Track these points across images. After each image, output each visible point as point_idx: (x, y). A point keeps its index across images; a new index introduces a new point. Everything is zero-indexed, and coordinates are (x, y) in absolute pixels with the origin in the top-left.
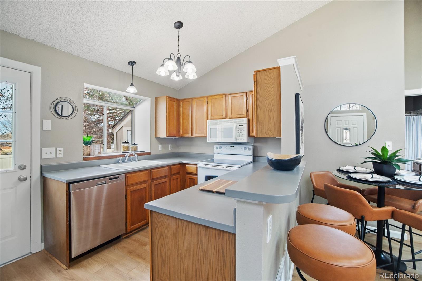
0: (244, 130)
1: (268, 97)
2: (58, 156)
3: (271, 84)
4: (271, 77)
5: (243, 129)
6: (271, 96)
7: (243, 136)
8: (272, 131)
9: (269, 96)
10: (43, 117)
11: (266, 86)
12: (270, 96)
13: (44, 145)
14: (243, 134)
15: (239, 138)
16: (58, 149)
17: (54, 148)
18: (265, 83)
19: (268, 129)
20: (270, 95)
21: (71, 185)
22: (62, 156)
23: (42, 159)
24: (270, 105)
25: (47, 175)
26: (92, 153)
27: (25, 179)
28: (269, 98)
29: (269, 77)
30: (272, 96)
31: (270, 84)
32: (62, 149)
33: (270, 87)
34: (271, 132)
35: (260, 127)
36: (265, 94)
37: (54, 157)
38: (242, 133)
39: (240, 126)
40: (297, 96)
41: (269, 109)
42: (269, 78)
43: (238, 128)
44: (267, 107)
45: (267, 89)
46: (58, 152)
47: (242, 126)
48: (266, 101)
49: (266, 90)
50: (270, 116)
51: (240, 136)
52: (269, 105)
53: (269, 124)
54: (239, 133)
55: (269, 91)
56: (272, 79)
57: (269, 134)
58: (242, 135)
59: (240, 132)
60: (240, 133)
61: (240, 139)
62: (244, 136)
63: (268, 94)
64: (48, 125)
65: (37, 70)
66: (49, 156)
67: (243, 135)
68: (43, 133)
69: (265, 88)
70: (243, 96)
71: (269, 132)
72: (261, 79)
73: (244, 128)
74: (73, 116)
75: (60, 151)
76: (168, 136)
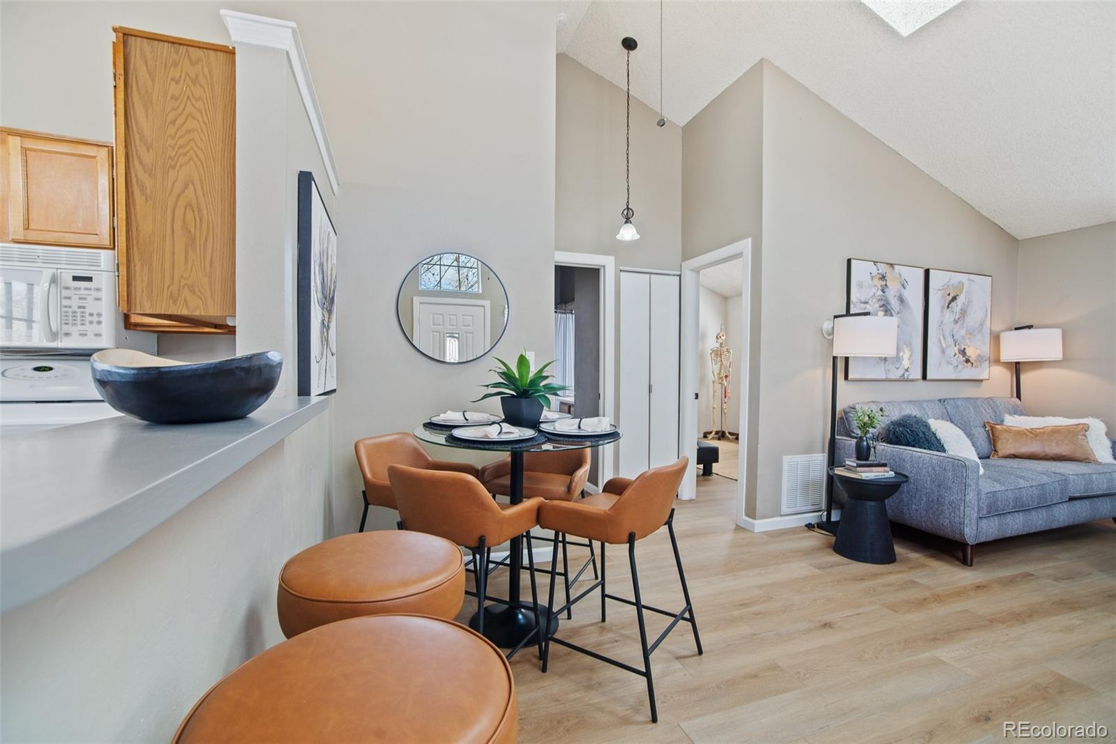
0: (98, 299)
1: (185, 154)
3: (199, 104)
4: (197, 76)
5: (93, 293)
6: (196, 154)
7: (91, 322)
8: (199, 290)
9: (189, 150)
11: (173, 109)
12: (192, 151)
14: (91, 315)
15: (75, 330)
18: (169, 97)
19: (183, 282)
20: (192, 148)
24: (191, 186)
28: (189, 161)
29: (187, 74)
30: (199, 153)
31: (193, 105)
33: (194, 118)
34: (194, 294)
35: (146, 270)
36: (170, 141)
38: (88, 311)
39: (76, 278)
40: (305, 180)
41: (189, 205)
42: (190, 78)
43: (67, 288)
44: (179, 196)
45: (178, 123)
47: (89, 279)
48: (174, 167)
49: (173, 122)
50: (193, 231)
51: (79, 322)
52: (186, 186)
53: (186, 262)
54: (70, 307)
55: (188, 132)
56: (200, 85)
57: (185, 300)
58: (88, 318)
59: (75, 303)
60: (75, 308)
61: (75, 335)
62: (99, 323)
63: (182, 142)
67: (95, 319)
69: (171, 116)
70: (94, 157)
71: (186, 292)
72: (150, 74)
73: (98, 290)
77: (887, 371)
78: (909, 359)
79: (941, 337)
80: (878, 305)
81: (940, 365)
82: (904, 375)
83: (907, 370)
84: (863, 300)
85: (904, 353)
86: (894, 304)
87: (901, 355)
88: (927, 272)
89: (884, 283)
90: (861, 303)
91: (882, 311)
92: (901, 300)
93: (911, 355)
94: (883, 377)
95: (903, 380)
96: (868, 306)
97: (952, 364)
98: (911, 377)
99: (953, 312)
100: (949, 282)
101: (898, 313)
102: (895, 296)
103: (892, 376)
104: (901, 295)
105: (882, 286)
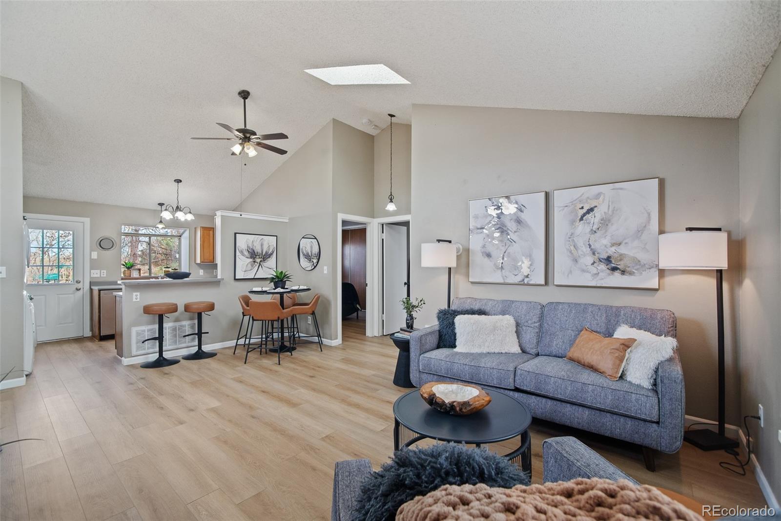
2: (102, 276)
10: (92, 250)
13: (92, 268)
16: (102, 271)
17: (99, 271)
21: (101, 291)
22: (105, 276)
23: (91, 278)
25: (92, 287)
26: (132, 275)
27: (80, 289)
32: (105, 271)
37: (99, 276)
46: (102, 274)
64: (95, 255)
65: (87, 220)
66: (95, 276)
68: (92, 260)
74: (112, 249)
75: (103, 272)
76: (202, 262)
77: (504, 277)
78: (529, 268)
79: (572, 248)
80: (493, 229)
81: (571, 272)
82: (523, 280)
83: (527, 277)
84: (479, 227)
85: (523, 262)
86: (511, 226)
87: (520, 264)
88: (547, 195)
89: (500, 211)
90: (478, 229)
91: (498, 232)
92: (519, 221)
93: (531, 265)
94: (501, 281)
95: (522, 284)
96: (484, 230)
97: (590, 273)
98: (531, 282)
99: (589, 223)
100: (581, 196)
101: (515, 232)
102: (511, 220)
103: (509, 281)
104: (518, 217)
105: (497, 214)
